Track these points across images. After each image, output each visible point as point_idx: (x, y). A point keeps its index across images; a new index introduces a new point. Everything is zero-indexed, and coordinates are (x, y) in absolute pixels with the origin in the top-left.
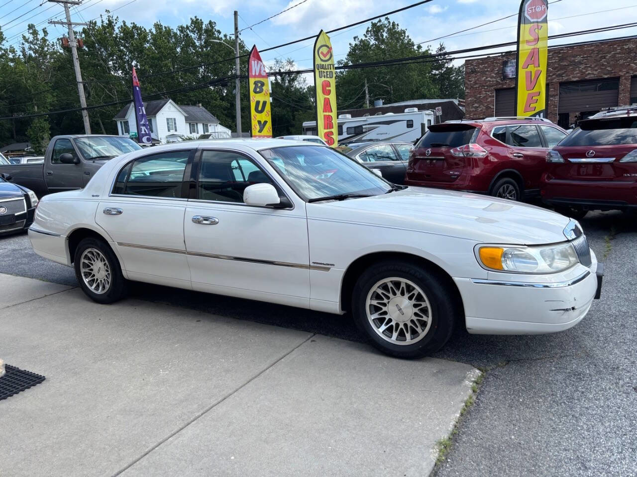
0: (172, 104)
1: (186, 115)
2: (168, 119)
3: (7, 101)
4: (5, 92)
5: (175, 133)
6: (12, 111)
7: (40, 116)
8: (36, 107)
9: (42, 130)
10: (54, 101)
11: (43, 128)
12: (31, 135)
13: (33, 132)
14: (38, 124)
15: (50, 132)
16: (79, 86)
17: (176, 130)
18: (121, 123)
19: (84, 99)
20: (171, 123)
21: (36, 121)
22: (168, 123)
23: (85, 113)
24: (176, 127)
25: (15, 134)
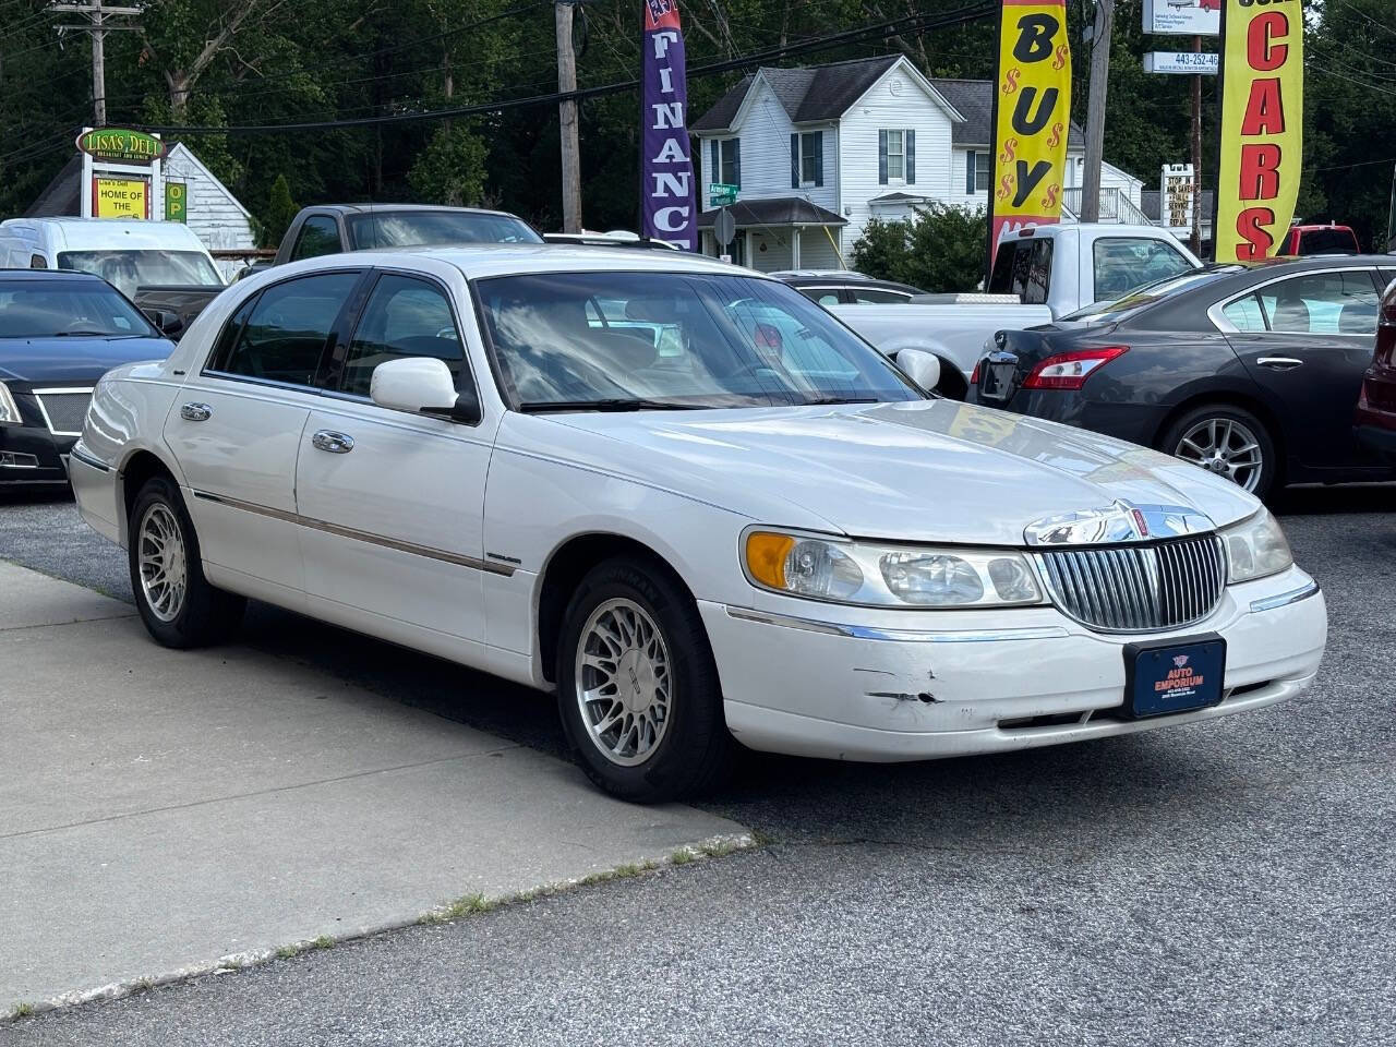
0: (907, 73)
1: (959, 118)
2: (883, 135)
3: (366, 60)
4: (360, 28)
5: (908, 190)
6: (380, 94)
7: (458, 117)
8: (450, 83)
9: (460, 164)
10: (510, 61)
11: (462, 159)
12: (423, 182)
13: (431, 172)
14: (449, 147)
15: (485, 176)
16: (558, 14)
17: (911, 179)
18: (714, 144)
19: (571, 62)
20: (896, 151)
21: (444, 133)
22: (883, 151)
23: (568, 112)
24: (911, 166)
25: (379, 176)
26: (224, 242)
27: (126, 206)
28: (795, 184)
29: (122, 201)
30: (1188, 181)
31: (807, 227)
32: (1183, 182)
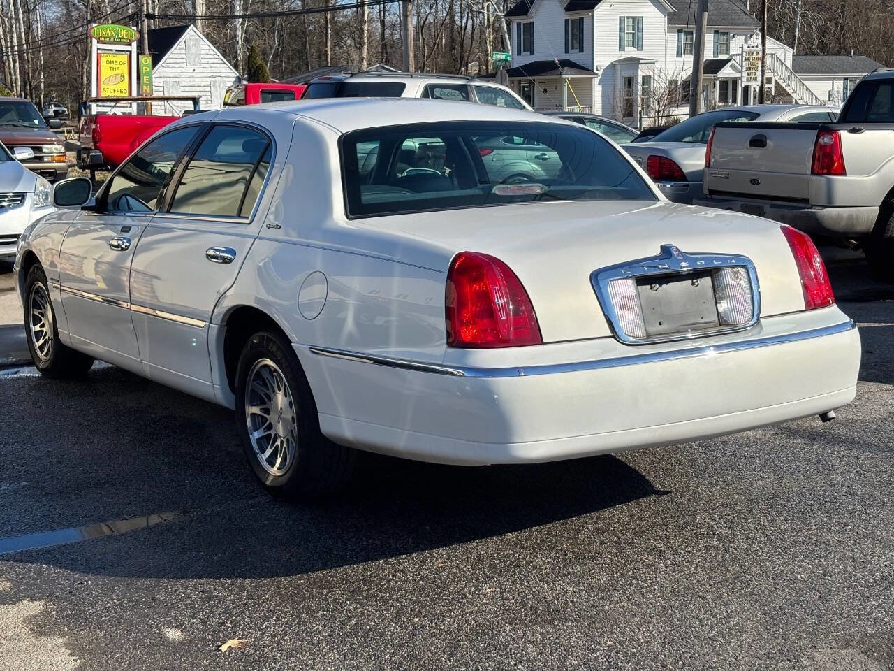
1: (672, 9)
2: (622, 20)
5: (637, 54)
17: (640, 48)
18: (519, 25)
20: (631, 30)
22: (621, 30)
24: (640, 39)
26: (219, 86)
27: (117, 69)
28: (567, 51)
29: (114, 66)
30: (758, 53)
31: (572, 78)
32: (755, 54)
